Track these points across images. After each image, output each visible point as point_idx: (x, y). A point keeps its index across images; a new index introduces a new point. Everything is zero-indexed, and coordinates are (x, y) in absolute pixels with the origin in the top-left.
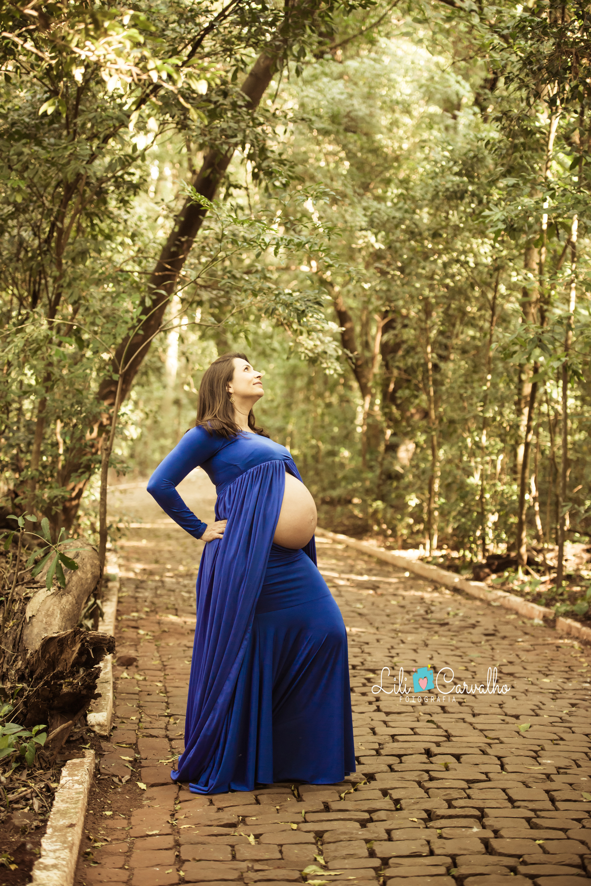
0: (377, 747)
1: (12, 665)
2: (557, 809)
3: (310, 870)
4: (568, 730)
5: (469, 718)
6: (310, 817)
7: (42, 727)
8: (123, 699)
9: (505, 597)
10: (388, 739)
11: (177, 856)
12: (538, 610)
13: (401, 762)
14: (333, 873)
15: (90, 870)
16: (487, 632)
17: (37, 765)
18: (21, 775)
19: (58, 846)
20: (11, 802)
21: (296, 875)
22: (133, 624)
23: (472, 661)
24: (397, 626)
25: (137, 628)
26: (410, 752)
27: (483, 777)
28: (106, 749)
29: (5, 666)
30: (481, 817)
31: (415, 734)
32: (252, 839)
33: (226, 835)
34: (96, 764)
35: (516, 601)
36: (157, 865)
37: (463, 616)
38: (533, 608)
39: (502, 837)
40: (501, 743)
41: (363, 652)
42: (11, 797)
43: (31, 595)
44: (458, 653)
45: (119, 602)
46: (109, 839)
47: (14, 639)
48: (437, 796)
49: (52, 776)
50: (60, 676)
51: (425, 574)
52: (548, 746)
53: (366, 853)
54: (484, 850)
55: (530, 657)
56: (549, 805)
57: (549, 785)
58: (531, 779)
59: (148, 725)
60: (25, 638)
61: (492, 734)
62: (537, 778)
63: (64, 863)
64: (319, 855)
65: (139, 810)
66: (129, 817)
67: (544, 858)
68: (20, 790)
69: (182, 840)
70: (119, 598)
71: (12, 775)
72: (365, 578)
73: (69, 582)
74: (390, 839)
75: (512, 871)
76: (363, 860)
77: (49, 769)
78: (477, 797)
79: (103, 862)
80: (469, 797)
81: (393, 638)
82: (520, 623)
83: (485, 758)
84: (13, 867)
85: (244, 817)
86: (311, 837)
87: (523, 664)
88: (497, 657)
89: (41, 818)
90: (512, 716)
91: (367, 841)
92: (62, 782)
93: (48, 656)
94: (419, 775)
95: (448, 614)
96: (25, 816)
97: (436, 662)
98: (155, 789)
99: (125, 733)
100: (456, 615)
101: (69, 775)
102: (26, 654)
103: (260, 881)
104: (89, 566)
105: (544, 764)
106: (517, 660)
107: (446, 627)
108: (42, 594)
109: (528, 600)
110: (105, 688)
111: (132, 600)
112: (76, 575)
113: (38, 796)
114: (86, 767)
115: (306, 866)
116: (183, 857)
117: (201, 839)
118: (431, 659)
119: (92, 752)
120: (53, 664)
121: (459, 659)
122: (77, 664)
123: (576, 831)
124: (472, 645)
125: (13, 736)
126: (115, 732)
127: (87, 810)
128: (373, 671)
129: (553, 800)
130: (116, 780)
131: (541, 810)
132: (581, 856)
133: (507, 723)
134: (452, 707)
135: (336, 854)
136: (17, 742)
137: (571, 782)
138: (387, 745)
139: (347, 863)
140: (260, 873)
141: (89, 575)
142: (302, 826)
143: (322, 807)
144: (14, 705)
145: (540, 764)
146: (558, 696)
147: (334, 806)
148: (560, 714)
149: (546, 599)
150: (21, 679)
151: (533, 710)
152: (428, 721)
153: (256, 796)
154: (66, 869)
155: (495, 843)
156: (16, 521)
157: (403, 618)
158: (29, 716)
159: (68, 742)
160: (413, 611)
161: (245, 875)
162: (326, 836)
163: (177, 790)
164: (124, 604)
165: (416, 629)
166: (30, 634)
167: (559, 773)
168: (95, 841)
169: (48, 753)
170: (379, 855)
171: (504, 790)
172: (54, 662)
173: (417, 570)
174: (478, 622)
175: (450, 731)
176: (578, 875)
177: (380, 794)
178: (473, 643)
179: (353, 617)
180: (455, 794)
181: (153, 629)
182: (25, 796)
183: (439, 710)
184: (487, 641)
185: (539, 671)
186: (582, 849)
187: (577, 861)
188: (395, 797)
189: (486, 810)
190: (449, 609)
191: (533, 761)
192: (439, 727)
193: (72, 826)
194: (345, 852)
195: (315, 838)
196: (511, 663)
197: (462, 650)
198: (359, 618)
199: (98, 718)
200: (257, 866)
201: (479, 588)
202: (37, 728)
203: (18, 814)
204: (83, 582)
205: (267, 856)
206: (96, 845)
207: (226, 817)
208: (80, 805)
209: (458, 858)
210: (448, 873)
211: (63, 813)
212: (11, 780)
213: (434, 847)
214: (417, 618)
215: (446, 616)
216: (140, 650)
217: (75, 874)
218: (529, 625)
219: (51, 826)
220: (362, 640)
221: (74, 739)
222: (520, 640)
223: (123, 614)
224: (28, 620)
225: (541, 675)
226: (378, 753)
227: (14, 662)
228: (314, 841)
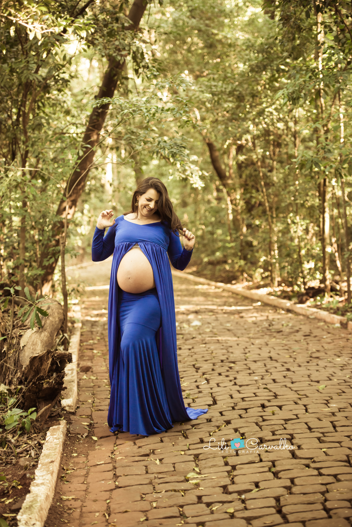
0: (233, 405)
1: (15, 375)
2: (336, 431)
3: (191, 475)
4: (349, 387)
5: (290, 385)
6: (192, 447)
7: (34, 409)
8: (84, 391)
9: (317, 312)
10: (240, 400)
11: (114, 474)
12: (337, 318)
13: (247, 412)
14: (203, 476)
15: (64, 485)
16: (305, 334)
17: (33, 431)
18: (23, 438)
19: (45, 473)
20: (18, 453)
21: (182, 478)
22: (90, 347)
23: (294, 352)
24: (251, 335)
25: (92, 349)
26: (252, 406)
27: (295, 417)
28: (73, 419)
29: (10, 376)
30: (291, 439)
31: (256, 396)
32: (158, 462)
33: (143, 461)
34: (67, 429)
35: (324, 314)
36: (103, 480)
37: (292, 326)
38: (333, 317)
39: (302, 449)
40: (307, 397)
41: (228, 352)
42: (18, 450)
43: (22, 334)
44: (286, 347)
45: (82, 335)
46: (75, 469)
47: (15, 360)
48: (266, 430)
49: (42, 437)
50: (42, 378)
51: (270, 302)
52: (335, 397)
53: (223, 464)
54: (291, 457)
55: (331, 346)
56: (332, 429)
57: (333, 419)
58: (323, 416)
59: (98, 404)
60: (20, 359)
61: (302, 393)
62: (326, 415)
63: (48, 481)
64: (196, 467)
65: (93, 452)
66: (87, 456)
67: (325, 458)
68: (23, 446)
69: (117, 465)
70: (81, 332)
71: (18, 438)
72: (233, 308)
73: (45, 324)
74: (237, 455)
75: (307, 467)
76: (221, 467)
77: (39, 433)
78: (290, 428)
79: (72, 481)
80: (285, 429)
81: (247, 342)
82: (326, 327)
83: (296, 406)
84: (20, 487)
85: (154, 450)
86: (192, 458)
87: (326, 351)
88: (310, 348)
89: (36, 460)
90: (316, 381)
91: (224, 457)
92: (47, 439)
93: (34, 368)
94: (257, 419)
95: (283, 325)
96: (27, 460)
97: (273, 354)
98: (102, 439)
99: (85, 410)
100: (288, 325)
101: (51, 435)
102: (22, 368)
103: (161, 483)
104: (56, 314)
105: (332, 407)
106: (322, 349)
107: (281, 333)
108: (29, 333)
109: (331, 313)
110: (72, 385)
111: (90, 333)
112: (49, 319)
113: (33, 448)
114: (61, 430)
115: (188, 473)
116: (118, 474)
117: (128, 464)
118: (269, 352)
119: (65, 421)
120: (37, 372)
121: (286, 351)
122: (51, 371)
123: (347, 443)
124: (295, 342)
125: (17, 416)
126: (78, 409)
127: (63, 454)
128: (234, 362)
129: (334, 427)
130: (79, 436)
131: (327, 433)
132: (348, 456)
133: (312, 386)
134: (279, 379)
135: (206, 465)
136: (20, 419)
137: (346, 416)
138: (239, 404)
139: (212, 470)
140: (161, 479)
141: (57, 319)
142: (187, 452)
143: (199, 441)
144: (17, 398)
145: (329, 407)
146: (345, 368)
147: (205, 440)
148: (344, 378)
149: (342, 311)
150: (20, 383)
151: (328, 377)
152: (264, 388)
153: (161, 438)
154: (49, 485)
155: (298, 453)
156: (10, 290)
157: (255, 330)
158: (26, 404)
159: (50, 417)
160: (261, 326)
161: (153, 481)
162: (201, 457)
163: (115, 439)
164: (84, 336)
165: (263, 336)
166: (24, 356)
167: (340, 411)
168: (67, 470)
169: (38, 424)
170: (230, 464)
171: (306, 423)
172: (38, 371)
173: (265, 300)
174: (300, 329)
175: (277, 393)
176: (345, 466)
177: (233, 431)
178: (296, 341)
179: (224, 332)
180: (276, 428)
181: (102, 349)
182: (26, 449)
183: (272, 381)
184: (305, 339)
185: (335, 355)
186: (348, 452)
187: (345, 458)
188: (241, 432)
189: (294, 435)
190: (283, 322)
191: (325, 406)
192: (270, 391)
193: (52, 462)
194: (210, 464)
195: (194, 458)
196: (318, 351)
197: (289, 346)
198: (228, 332)
199: (67, 402)
200: (160, 476)
201: (302, 308)
202: (31, 410)
203: (22, 459)
204: (54, 323)
205: (166, 470)
206: (68, 472)
207: (143, 451)
208: (57, 450)
209: (276, 462)
210: (270, 470)
211: (47, 456)
212: (18, 441)
213: (262, 457)
214: (264, 329)
215: (281, 326)
216: (94, 362)
217: (56, 488)
218: (331, 328)
219: (41, 463)
220: (228, 345)
221: (54, 415)
222: (325, 337)
223: (84, 342)
224: (22, 348)
225: (336, 357)
226: (233, 408)
227: (15, 373)
228: (193, 459)
